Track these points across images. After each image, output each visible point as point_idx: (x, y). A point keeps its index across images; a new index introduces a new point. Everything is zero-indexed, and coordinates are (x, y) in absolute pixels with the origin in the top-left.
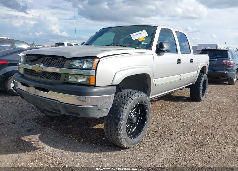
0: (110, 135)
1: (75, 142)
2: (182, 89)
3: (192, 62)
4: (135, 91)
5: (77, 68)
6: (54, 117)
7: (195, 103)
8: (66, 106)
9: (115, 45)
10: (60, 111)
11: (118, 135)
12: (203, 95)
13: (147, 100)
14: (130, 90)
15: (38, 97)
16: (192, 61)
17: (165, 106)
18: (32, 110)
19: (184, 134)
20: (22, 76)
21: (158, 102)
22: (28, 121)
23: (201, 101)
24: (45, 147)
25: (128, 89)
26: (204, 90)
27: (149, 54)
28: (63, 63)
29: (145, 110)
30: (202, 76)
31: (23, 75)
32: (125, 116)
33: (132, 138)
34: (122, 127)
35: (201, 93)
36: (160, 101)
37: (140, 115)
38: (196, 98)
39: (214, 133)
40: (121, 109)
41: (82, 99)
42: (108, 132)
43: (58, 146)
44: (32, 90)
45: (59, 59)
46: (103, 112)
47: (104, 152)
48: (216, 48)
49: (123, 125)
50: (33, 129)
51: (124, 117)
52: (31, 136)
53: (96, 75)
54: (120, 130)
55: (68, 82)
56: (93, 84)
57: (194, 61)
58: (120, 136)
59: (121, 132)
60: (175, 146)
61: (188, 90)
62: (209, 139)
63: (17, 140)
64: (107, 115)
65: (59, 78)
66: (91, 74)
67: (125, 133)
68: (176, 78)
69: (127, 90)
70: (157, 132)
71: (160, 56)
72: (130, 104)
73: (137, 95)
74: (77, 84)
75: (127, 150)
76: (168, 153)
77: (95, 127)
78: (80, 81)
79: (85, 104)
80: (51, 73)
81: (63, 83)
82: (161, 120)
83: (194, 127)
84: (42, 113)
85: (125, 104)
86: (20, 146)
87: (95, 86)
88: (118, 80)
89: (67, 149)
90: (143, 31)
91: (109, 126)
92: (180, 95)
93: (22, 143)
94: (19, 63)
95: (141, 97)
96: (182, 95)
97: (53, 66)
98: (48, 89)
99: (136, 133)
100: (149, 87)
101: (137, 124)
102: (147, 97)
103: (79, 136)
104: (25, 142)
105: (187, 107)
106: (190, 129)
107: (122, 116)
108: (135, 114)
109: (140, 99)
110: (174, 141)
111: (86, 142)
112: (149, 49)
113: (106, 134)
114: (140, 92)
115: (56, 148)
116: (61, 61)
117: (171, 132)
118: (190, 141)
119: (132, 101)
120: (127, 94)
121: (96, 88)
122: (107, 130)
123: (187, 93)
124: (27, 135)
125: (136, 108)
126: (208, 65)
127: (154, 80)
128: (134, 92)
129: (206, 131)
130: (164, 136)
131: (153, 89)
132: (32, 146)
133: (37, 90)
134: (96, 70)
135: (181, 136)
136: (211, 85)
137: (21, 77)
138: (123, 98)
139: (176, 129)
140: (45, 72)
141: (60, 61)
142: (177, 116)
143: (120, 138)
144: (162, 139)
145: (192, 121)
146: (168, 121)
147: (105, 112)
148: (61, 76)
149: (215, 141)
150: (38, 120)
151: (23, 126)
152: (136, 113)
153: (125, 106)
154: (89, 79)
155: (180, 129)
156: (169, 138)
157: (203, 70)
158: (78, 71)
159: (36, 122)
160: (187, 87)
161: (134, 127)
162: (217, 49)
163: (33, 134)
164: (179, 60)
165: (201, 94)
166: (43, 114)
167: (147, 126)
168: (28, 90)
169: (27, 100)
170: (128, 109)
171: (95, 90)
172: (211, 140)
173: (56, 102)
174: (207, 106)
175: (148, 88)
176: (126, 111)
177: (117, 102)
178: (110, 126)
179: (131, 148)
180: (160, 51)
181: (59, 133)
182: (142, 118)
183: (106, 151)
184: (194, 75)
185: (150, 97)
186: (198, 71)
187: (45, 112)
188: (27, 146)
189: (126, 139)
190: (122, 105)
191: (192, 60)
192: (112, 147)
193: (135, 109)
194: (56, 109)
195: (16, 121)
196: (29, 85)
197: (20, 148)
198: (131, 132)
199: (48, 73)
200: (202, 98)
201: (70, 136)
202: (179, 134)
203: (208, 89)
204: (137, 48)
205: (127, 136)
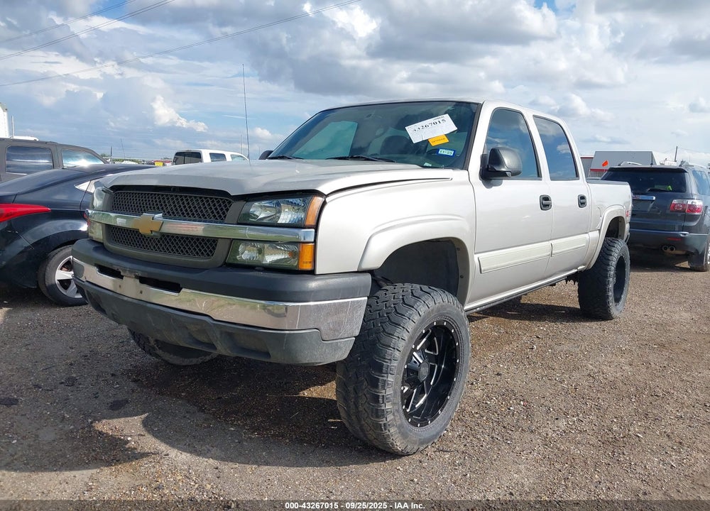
0: (353, 417)
1: (250, 438)
2: (554, 285)
3: (582, 204)
4: (425, 288)
5: (260, 224)
6: (186, 366)
7: (594, 325)
8: (231, 331)
9: (362, 158)
10: (213, 346)
11: (378, 417)
12: (617, 300)
13: (458, 315)
14: (408, 286)
15: (149, 305)
16: (582, 201)
17: (507, 333)
18: (118, 347)
19: (566, 414)
20: (100, 246)
21: (486, 323)
22: (109, 377)
23: (612, 319)
24: (165, 453)
25: (403, 283)
26: (620, 287)
27: (462, 183)
28: (222, 209)
29: (453, 341)
30: (611, 244)
31: (102, 244)
32: (399, 359)
33: (419, 425)
34: (389, 391)
35: (611, 294)
36: (491, 318)
37: (438, 360)
38: (596, 310)
39: (655, 412)
40: (385, 339)
41: (276, 311)
42: (348, 407)
43: (204, 450)
44: (130, 288)
45: (211, 198)
46: (337, 348)
47: (336, 464)
48: (652, 164)
49: (392, 386)
50: (127, 402)
51: (395, 364)
52: (122, 420)
53: (315, 242)
54: (383, 401)
55: (235, 262)
56: (308, 267)
57: (588, 201)
58: (384, 419)
59: (388, 406)
60: (541, 448)
61: (573, 287)
62: (642, 430)
63: (82, 433)
64: (345, 356)
65: (211, 251)
66: (302, 240)
67: (398, 411)
68: (538, 250)
69: (399, 285)
70: (488, 408)
71: (493, 187)
72: (410, 326)
73: (430, 298)
74: (261, 269)
75: (405, 460)
76: (521, 467)
77: (306, 393)
78: (269, 259)
79: (284, 325)
80: (187, 238)
81: (221, 266)
82: (498, 374)
83: (594, 395)
84: (148, 356)
85: (397, 325)
86: (94, 450)
87: (312, 273)
88: (377, 255)
89: (229, 457)
90: (440, 118)
91: (351, 388)
92: (547, 303)
93: (98, 440)
94: (90, 211)
95: (442, 306)
96: (554, 303)
97: (192, 218)
98: (180, 283)
99: (428, 410)
100: (462, 277)
101: (432, 383)
102: (460, 305)
103: (261, 422)
104: (106, 437)
105: (572, 336)
106: (583, 398)
107: (390, 360)
108: (424, 355)
109: (438, 310)
110: (539, 434)
111: (283, 436)
112: (462, 169)
113: (343, 414)
114: (440, 292)
115: (199, 455)
116: (217, 205)
117: (527, 407)
118: (586, 435)
119: (416, 318)
120: (401, 297)
121: (317, 280)
122: (346, 400)
123: (569, 295)
124: (111, 418)
125: (427, 339)
126: (630, 212)
127: (476, 257)
128: (421, 290)
129: (631, 404)
130: (508, 419)
131: (475, 282)
132: (127, 450)
133: (145, 287)
134: (316, 227)
135: (557, 419)
136: (640, 274)
137: (96, 249)
138: (390, 306)
139: (542, 401)
140: (168, 236)
141: (214, 205)
142: (543, 362)
143: (385, 425)
144: (504, 427)
145: (589, 375)
146: (518, 378)
147: (341, 348)
148: (216, 245)
149: (658, 433)
150: (138, 376)
151: (98, 393)
152: (426, 351)
153: (398, 330)
154: (295, 255)
155: (553, 400)
156: (525, 425)
157: (615, 228)
158: (262, 230)
159: (135, 381)
160: (568, 278)
161: (421, 392)
162: (653, 166)
163: (126, 415)
164: (546, 198)
165: (611, 298)
166: (153, 359)
167: (459, 391)
168: (120, 286)
169: (113, 314)
170: (406, 338)
171: (313, 284)
172: (647, 431)
173: (205, 321)
174: (629, 332)
175: (460, 279)
176: (401, 345)
177: (373, 319)
178: (354, 389)
179: (414, 453)
180: (491, 172)
181: (203, 411)
182: (443, 366)
183: (342, 462)
184: (588, 242)
185: (466, 307)
186: (600, 230)
187: (160, 352)
188: (115, 450)
189: (400, 427)
190: (389, 328)
191: (583, 198)
192: (360, 451)
193: (425, 340)
194: (199, 339)
195: (74, 380)
196: (122, 274)
197: (93, 454)
198: (413, 407)
199: (177, 237)
200: (615, 310)
201: (234, 420)
202: (553, 414)
203: (630, 283)
204: (426, 164)
205: (403, 417)
